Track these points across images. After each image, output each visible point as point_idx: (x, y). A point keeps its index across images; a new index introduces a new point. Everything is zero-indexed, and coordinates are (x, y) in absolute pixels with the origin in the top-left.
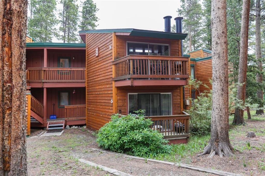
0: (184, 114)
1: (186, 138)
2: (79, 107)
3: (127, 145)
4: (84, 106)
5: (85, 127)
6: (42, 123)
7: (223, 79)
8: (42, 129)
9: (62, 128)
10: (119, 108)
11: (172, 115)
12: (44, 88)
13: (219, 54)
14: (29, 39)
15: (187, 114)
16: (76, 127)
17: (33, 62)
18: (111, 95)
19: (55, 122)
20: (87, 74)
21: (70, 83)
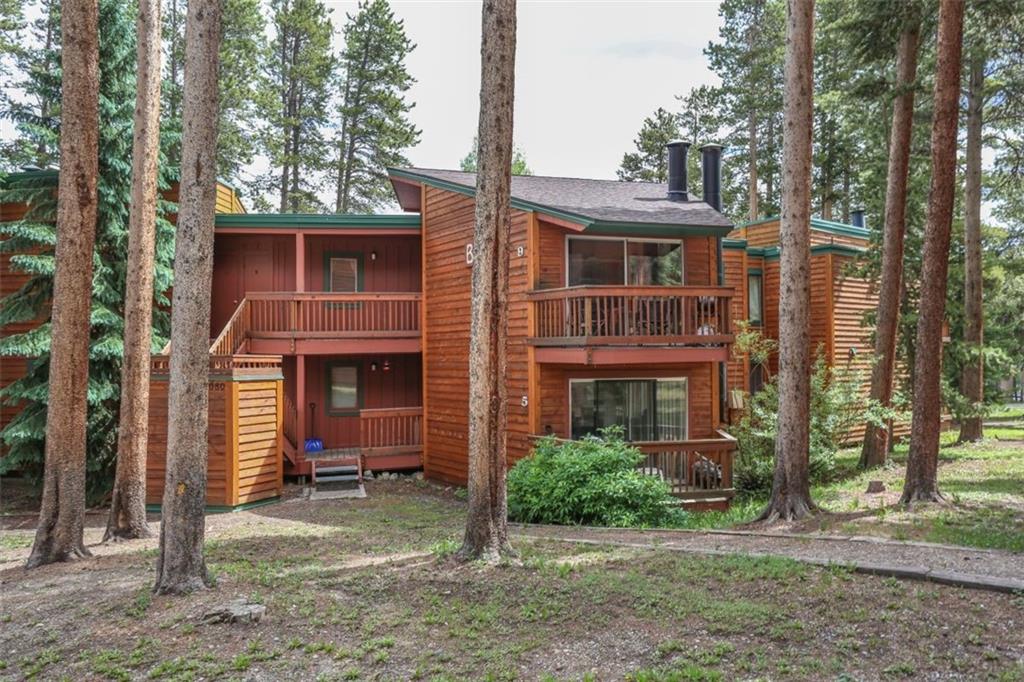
0: (720, 436)
1: (724, 499)
2: (402, 414)
3: (588, 507)
4: (418, 413)
5: (419, 476)
6: (294, 463)
7: (798, 365)
8: (292, 482)
9: (357, 477)
10: (545, 420)
11: (687, 440)
12: (299, 358)
13: (792, 313)
14: (229, 192)
15: (729, 437)
16: (393, 476)
17: (244, 267)
18: (521, 385)
19: (328, 459)
20: (428, 313)
21: (376, 341)
